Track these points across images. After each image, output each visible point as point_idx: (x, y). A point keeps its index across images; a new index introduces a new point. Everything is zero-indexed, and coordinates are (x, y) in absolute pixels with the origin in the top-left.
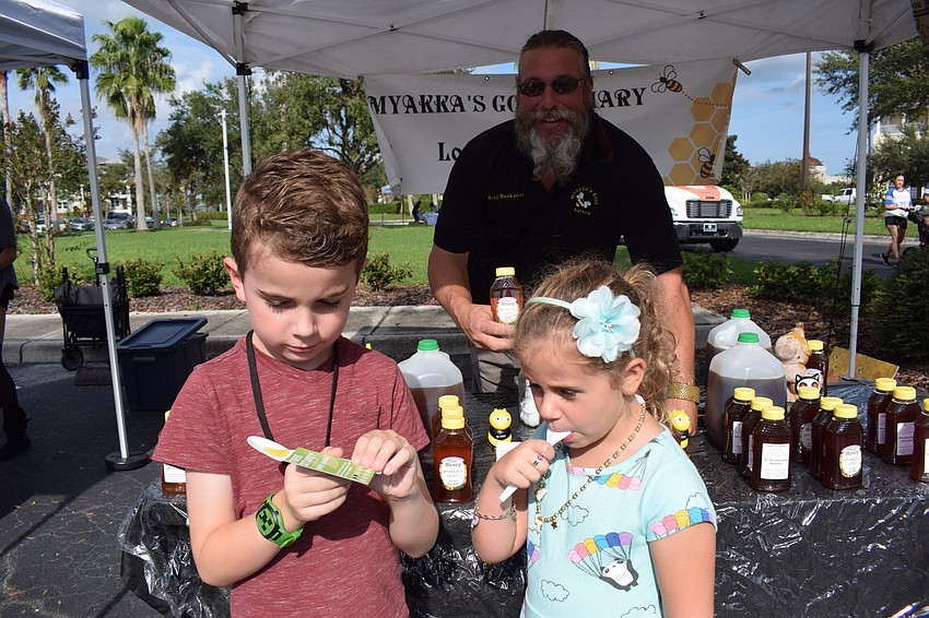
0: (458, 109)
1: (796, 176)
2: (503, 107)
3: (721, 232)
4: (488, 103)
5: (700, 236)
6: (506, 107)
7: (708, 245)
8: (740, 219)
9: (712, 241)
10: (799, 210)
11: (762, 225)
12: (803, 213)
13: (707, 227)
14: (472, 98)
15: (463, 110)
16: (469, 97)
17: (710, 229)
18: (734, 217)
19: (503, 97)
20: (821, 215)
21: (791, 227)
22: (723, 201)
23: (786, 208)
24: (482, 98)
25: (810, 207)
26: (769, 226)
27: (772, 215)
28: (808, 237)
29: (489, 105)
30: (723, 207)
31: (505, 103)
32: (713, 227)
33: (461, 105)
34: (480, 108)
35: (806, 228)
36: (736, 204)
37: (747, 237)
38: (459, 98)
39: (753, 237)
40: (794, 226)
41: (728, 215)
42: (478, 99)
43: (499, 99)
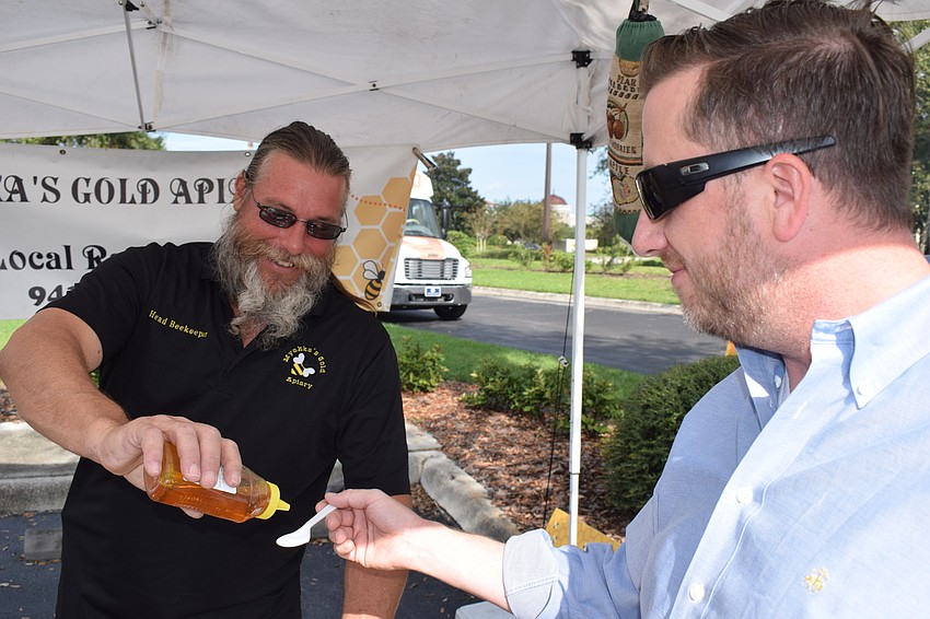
0: (16, 197)
1: (537, 221)
2: (87, 197)
3: (447, 297)
4: (65, 189)
5: (421, 302)
6: (93, 197)
7: (432, 311)
8: (468, 281)
9: (437, 308)
10: (538, 264)
11: (497, 281)
12: (543, 268)
13: (429, 290)
14: (39, 181)
15: (24, 199)
16: (35, 178)
17: (433, 294)
18: (461, 279)
19: (88, 181)
20: (563, 271)
21: (530, 287)
22: (449, 260)
23: (524, 261)
24: (55, 180)
25: (551, 261)
26: (504, 284)
27: (509, 269)
28: (547, 298)
29: (66, 192)
30: (448, 267)
31: (91, 189)
32: (437, 291)
33: (21, 191)
34: (51, 196)
35: (545, 289)
36: (463, 263)
37: (479, 298)
38: (18, 181)
39: (486, 298)
40: (532, 284)
41: (454, 275)
42: (50, 182)
43: (82, 183)
